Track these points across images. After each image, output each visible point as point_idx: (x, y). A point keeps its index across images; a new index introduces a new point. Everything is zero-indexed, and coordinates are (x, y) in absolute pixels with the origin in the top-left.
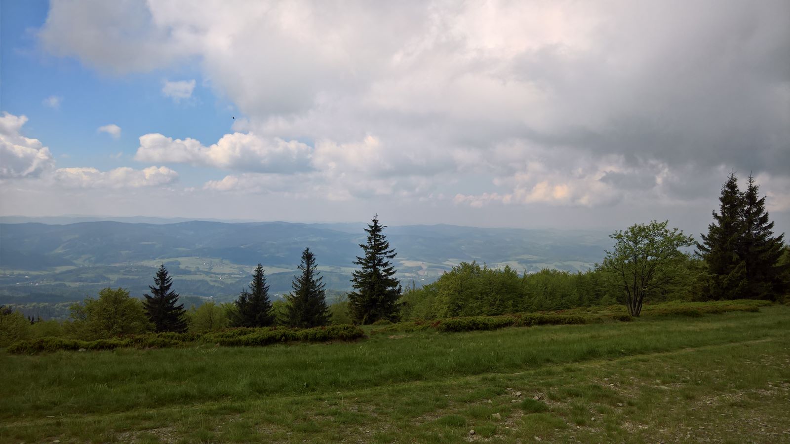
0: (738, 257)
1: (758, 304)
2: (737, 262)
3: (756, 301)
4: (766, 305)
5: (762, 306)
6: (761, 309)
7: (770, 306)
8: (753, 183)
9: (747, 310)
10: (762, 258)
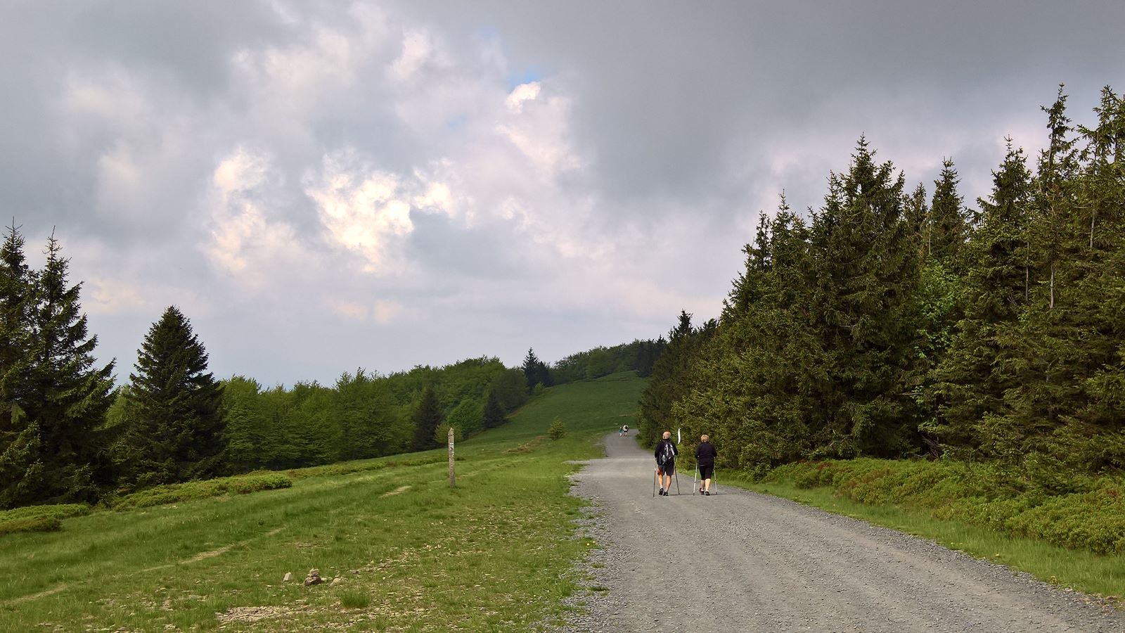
0: (22, 413)
1: (61, 513)
2: (22, 425)
3: (58, 506)
4: (76, 514)
5: (68, 517)
6: (64, 523)
7: (86, 514)
8: (57, 252)
9: (37, 529)
10: (73, 412)
